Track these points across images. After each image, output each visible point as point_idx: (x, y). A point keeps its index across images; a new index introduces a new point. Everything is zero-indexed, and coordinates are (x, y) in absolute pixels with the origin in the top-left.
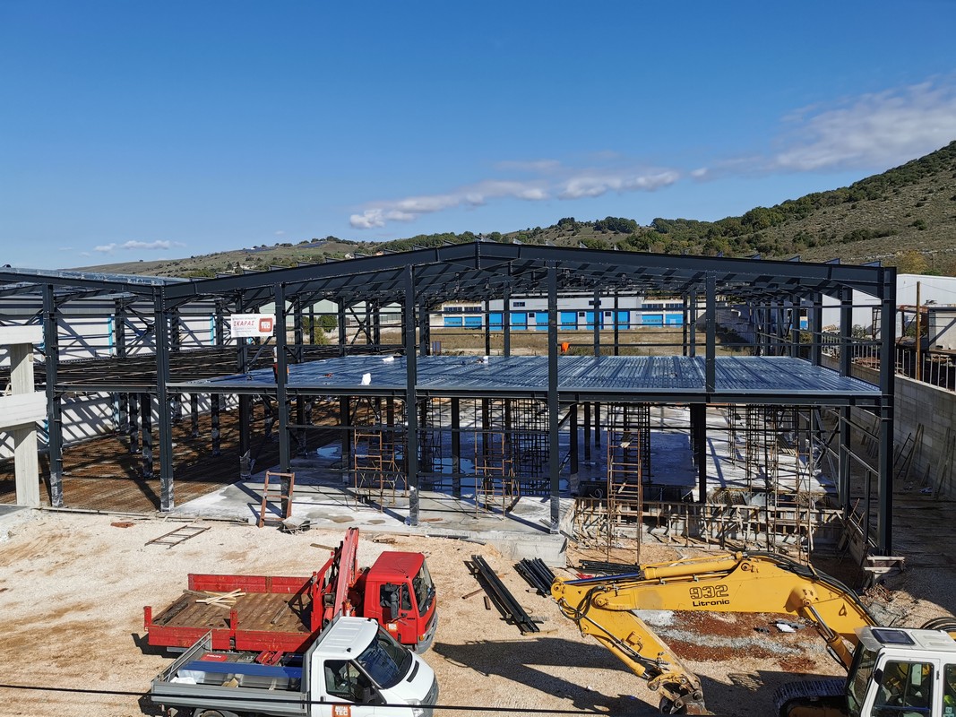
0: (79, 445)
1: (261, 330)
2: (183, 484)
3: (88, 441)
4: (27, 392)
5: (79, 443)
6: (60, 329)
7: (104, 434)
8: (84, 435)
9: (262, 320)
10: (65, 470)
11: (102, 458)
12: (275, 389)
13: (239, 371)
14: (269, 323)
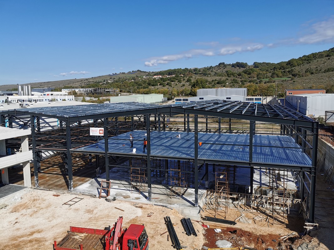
0: (48, 158)
1: (100, 133)
2: (78, 178)
3: (51, 157)
4: (26, 151)
5: (48, 157)
6: (41, 121)
7: (56, 154)
8: (49, 155)
9: (100, 130)
10: (41, 170)
11: (54, 165)
12: (104, 153)
13: (95, 141)
14: (102, 131)
